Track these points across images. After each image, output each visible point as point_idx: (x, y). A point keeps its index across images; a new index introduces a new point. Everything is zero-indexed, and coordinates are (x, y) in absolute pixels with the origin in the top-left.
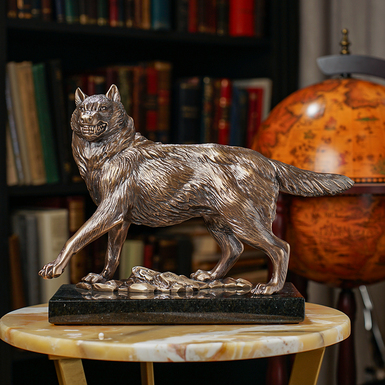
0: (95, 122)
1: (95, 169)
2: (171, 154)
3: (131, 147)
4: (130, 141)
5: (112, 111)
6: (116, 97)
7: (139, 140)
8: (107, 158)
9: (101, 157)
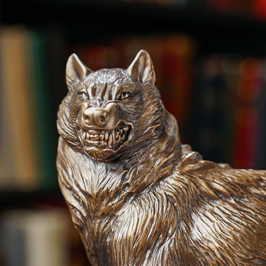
0: (111, 124)
1: (103, 215)
2: (254, 190)
3: (176, 174)
4: (174, 162)
5: (141, 102)
6: (147, 74)
7: (190, 161)
8: (130, 194)
9: (118, 192)
